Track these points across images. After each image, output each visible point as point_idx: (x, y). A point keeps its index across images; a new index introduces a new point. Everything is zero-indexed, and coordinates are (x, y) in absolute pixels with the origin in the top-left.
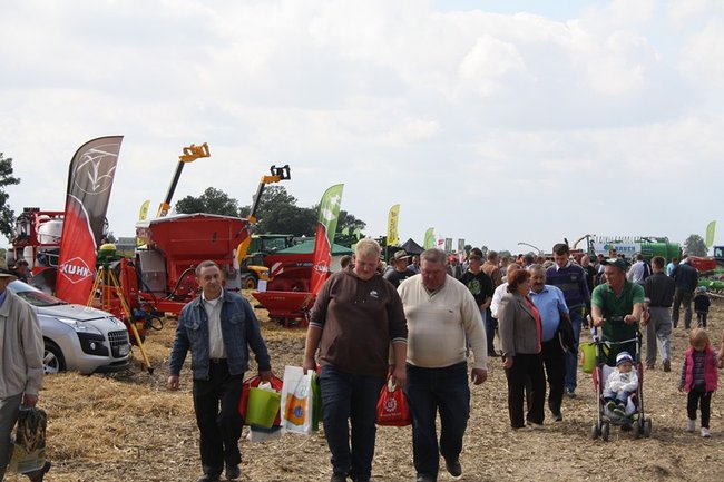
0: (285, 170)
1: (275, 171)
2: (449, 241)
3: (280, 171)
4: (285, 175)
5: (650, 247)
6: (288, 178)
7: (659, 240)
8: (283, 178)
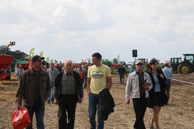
0: (14, 43)
1: (11, 43)
2: (52, 60)
3: (13, 43)
4: (14, 44)
5: (104, 62)
6: (15, 45)
7: (106, 60)
8: (13, 45)
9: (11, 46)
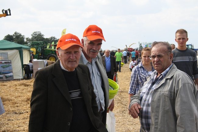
0: (8, 11)
1: (4, 12)
3: (6, 11)
4: (9, 13)
6: (10, 15)
8: (7, 15)
9: (3, 17)
